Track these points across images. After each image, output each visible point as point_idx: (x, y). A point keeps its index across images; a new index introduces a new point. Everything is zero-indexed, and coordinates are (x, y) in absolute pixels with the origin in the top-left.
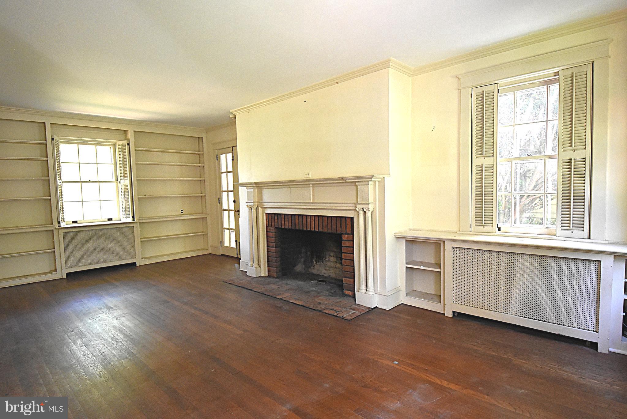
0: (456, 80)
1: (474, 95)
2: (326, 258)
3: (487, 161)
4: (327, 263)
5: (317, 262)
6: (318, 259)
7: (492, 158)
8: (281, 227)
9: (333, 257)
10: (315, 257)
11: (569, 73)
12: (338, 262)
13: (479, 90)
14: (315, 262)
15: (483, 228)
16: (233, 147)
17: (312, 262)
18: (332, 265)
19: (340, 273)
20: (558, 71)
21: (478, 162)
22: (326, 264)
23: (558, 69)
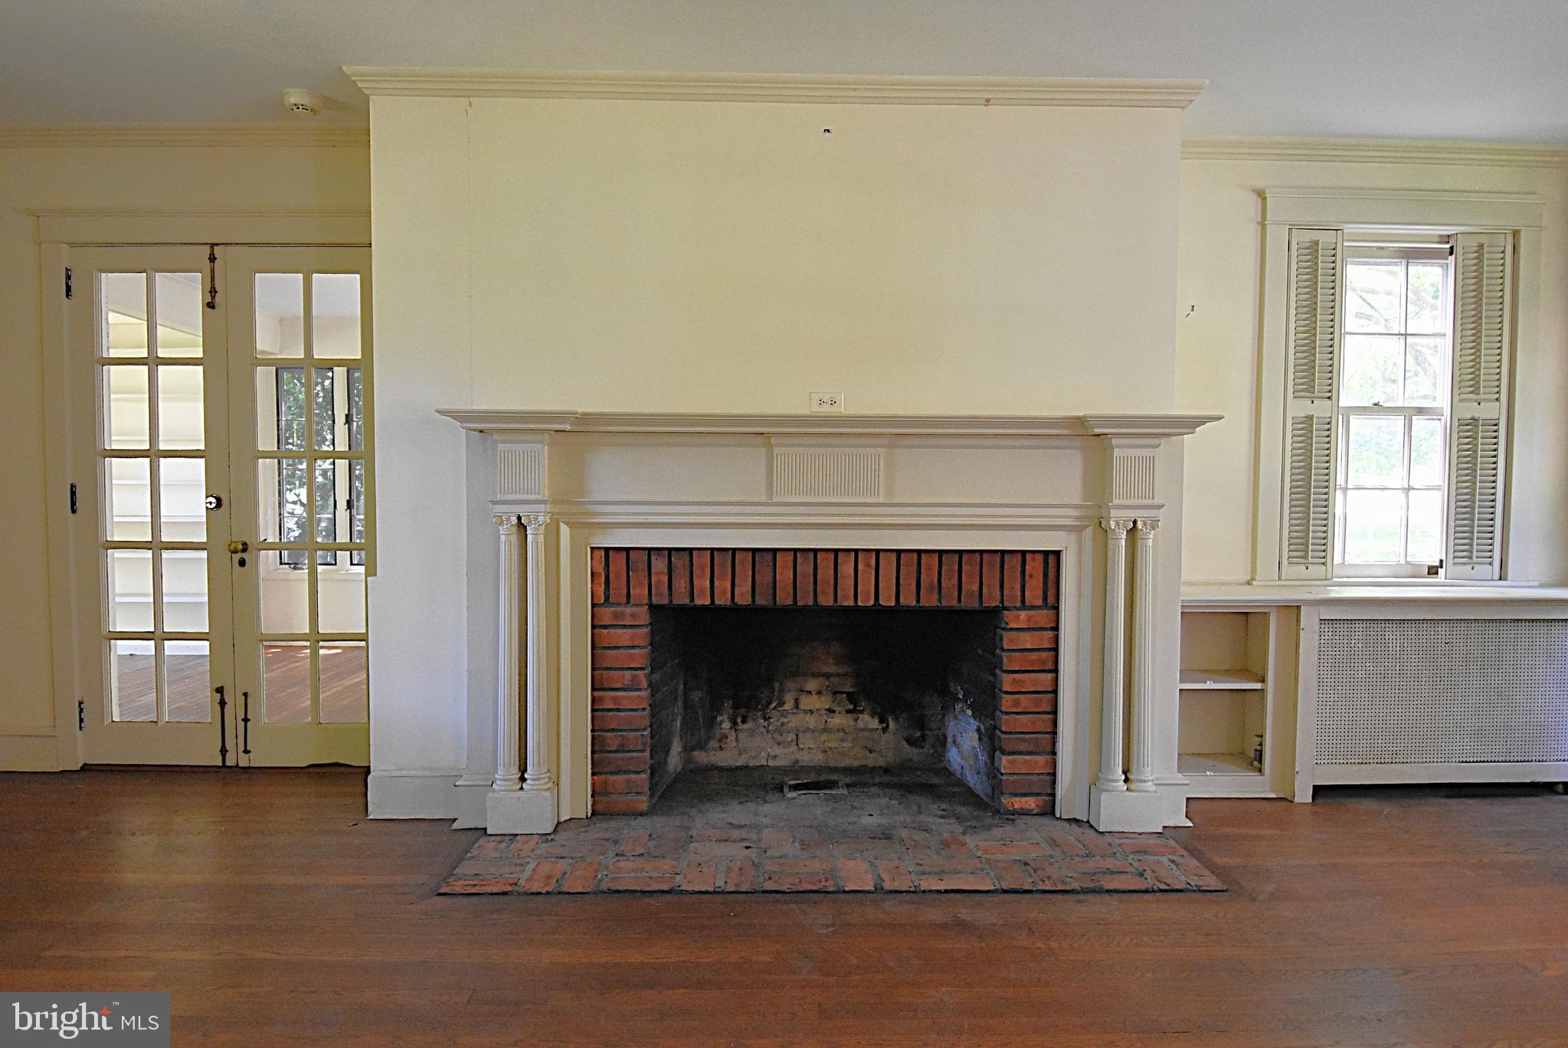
0: (1254, 197)
1: (1294, 247)
2: (781, 704)
3: (1320, 409)
4: (786, 720)
5: (739, 720)
6: (743, 711)
7: (1328, 402)
8: (692, 600)
9: (819, 693)
10: (728, 704)
11: (1473, 243)
12: (837, 709)
13: (1308, 237)
14: (726, 725)
15: (1305, 568)
16: (217, 245)
17: (711, 723)
18: (811, 721)
19: (845, 745)
20: (1449, 233)
21: (1301, 408)
22: (783, 724)
23: (1453, 230)
